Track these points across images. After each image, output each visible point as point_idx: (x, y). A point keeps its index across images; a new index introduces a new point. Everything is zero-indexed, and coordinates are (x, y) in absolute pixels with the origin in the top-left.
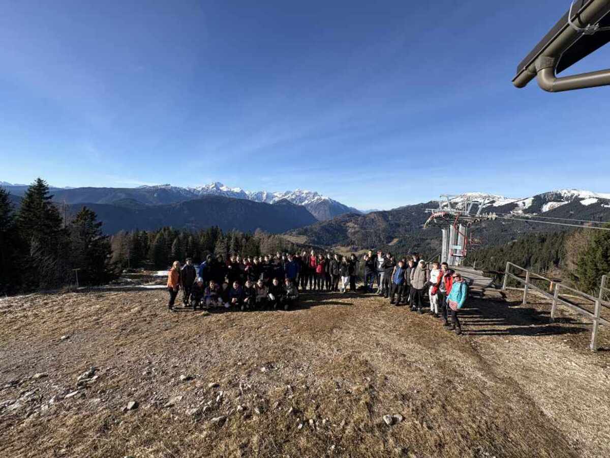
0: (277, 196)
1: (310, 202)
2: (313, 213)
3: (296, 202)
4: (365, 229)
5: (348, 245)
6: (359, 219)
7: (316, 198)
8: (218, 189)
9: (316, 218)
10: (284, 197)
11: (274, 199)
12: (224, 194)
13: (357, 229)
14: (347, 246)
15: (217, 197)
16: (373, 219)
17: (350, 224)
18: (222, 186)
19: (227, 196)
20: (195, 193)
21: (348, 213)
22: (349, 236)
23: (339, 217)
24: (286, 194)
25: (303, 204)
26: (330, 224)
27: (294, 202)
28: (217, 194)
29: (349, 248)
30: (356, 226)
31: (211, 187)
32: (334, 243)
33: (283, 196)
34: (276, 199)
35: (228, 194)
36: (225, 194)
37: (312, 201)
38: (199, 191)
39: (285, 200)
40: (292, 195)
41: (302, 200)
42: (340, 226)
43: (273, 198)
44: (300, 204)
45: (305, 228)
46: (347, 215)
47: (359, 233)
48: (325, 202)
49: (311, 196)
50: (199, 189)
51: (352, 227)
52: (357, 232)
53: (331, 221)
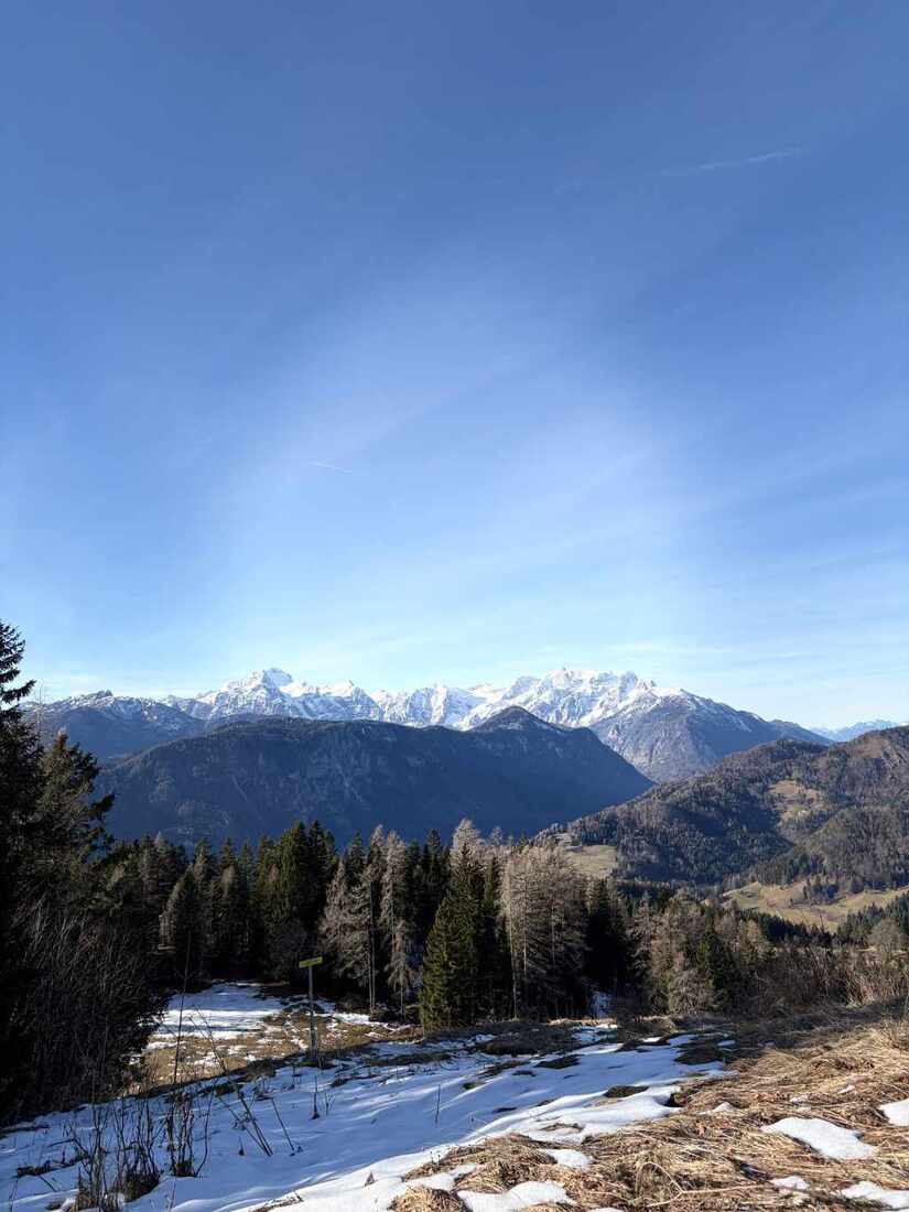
0: (482, 700)
1: (610, 713)
2: (627, 755)
3: (559, 716)
4: (851, 802)
5: (793, 876)
6: (822, 763)
7: (633, 694)
8: (273, 693)
9: (644, 772)
10: (511, 703)
11: (474, 711)
12: (294, 708)
13: (818, 806)
14: (789, 882)
15: (269, 720)
16: (878, 762)
17: (786, 788)
18: (289, 679)
19: (306, 716)
20: (193, 714)
21: (773, 744)
22: (790, 834)
23: (737, 762)
24: (516, 690)
25: (585, 722)
26: (702, 796)
27: (552, 718)
28: (269, 712)
29: (800, 886)
30: (811, 793)
31: (249, 688)
32: (733, 871)
33: (505, 697)
34: (484, 712)
35: (306, 708)
36: (300, 706)
37: (621, 706)
38: (208, 708)
39: (516, 713)
40: (540, 693)
41: (577, 705)
42: (745, 796)
43: (470, 707)
44: (573, 724)
45: (605, 813)
46: (770, 750)
47: (831, 823)
48: (671, 709)
49: (615, 687)
50: (207, 700)
51: (794, 800)
52: (824, 817)
53: (705, 779)
